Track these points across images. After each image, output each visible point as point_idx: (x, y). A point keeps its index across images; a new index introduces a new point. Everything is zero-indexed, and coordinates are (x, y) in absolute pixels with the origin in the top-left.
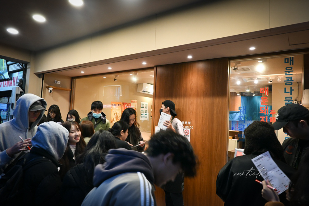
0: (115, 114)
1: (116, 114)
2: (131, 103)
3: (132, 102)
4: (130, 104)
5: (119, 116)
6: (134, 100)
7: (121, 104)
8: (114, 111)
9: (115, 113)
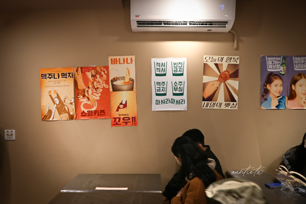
0: (53, 100)
1: (58, 97)
2: (111, 66)
3: (114, 62)
4: (107, 68)
5: (67, 103)
6: (122, 58)
7: (73, 71)
8: (50, 92)
9: (54, 96)
